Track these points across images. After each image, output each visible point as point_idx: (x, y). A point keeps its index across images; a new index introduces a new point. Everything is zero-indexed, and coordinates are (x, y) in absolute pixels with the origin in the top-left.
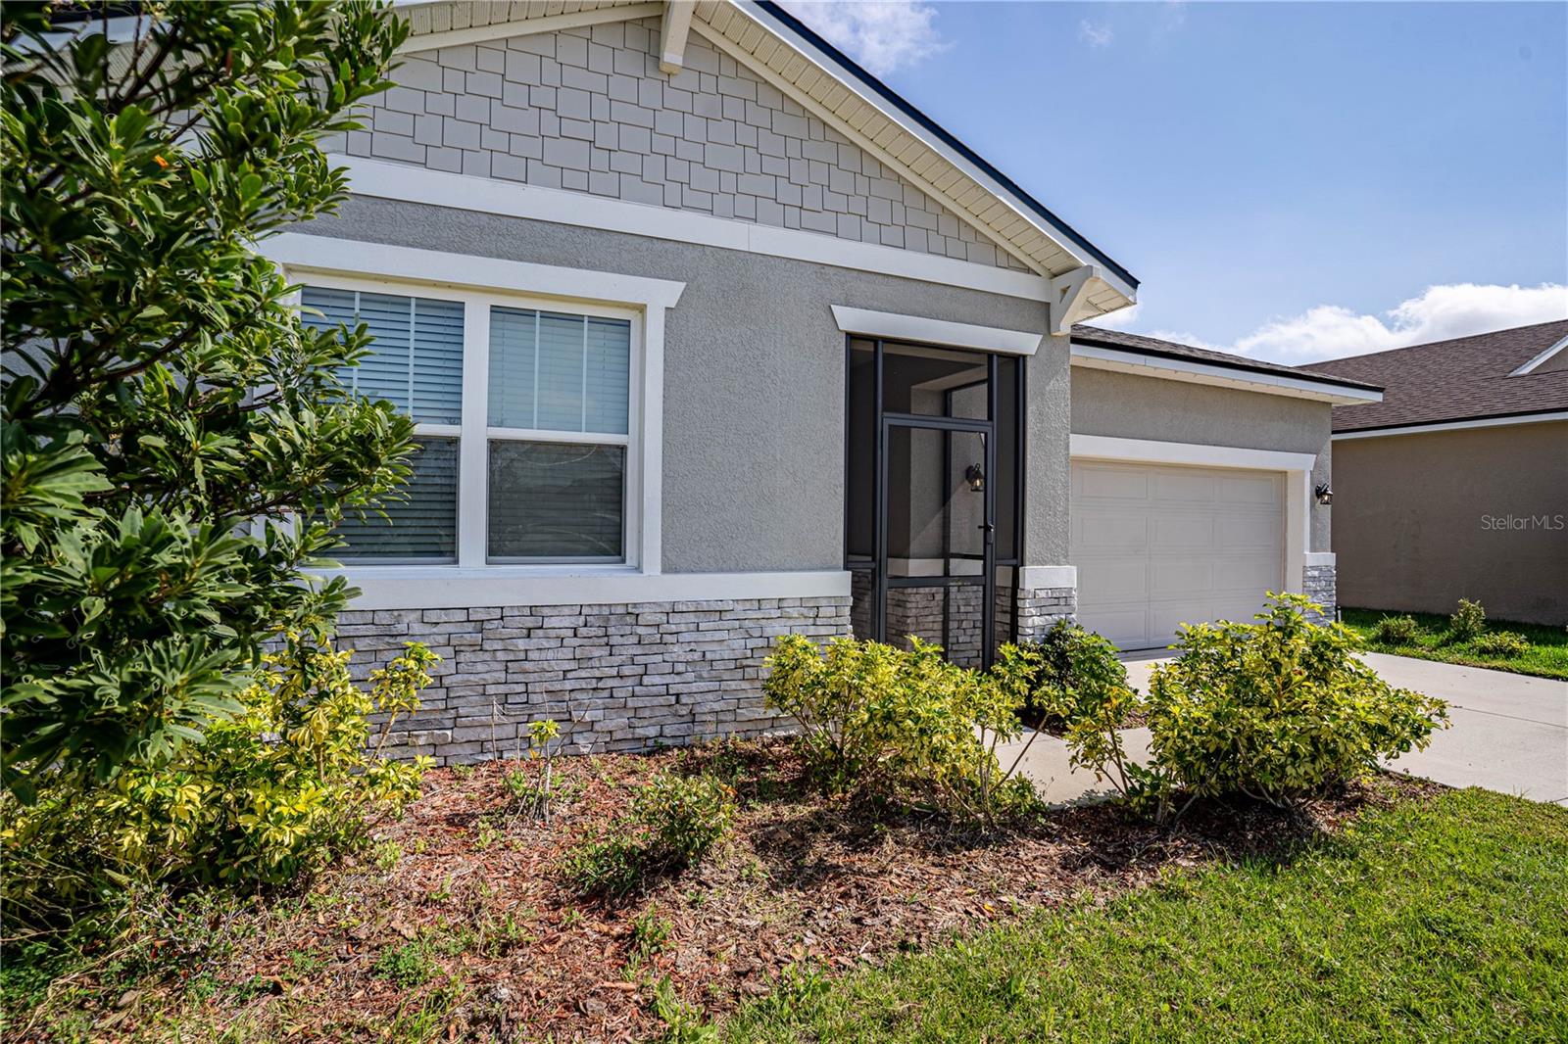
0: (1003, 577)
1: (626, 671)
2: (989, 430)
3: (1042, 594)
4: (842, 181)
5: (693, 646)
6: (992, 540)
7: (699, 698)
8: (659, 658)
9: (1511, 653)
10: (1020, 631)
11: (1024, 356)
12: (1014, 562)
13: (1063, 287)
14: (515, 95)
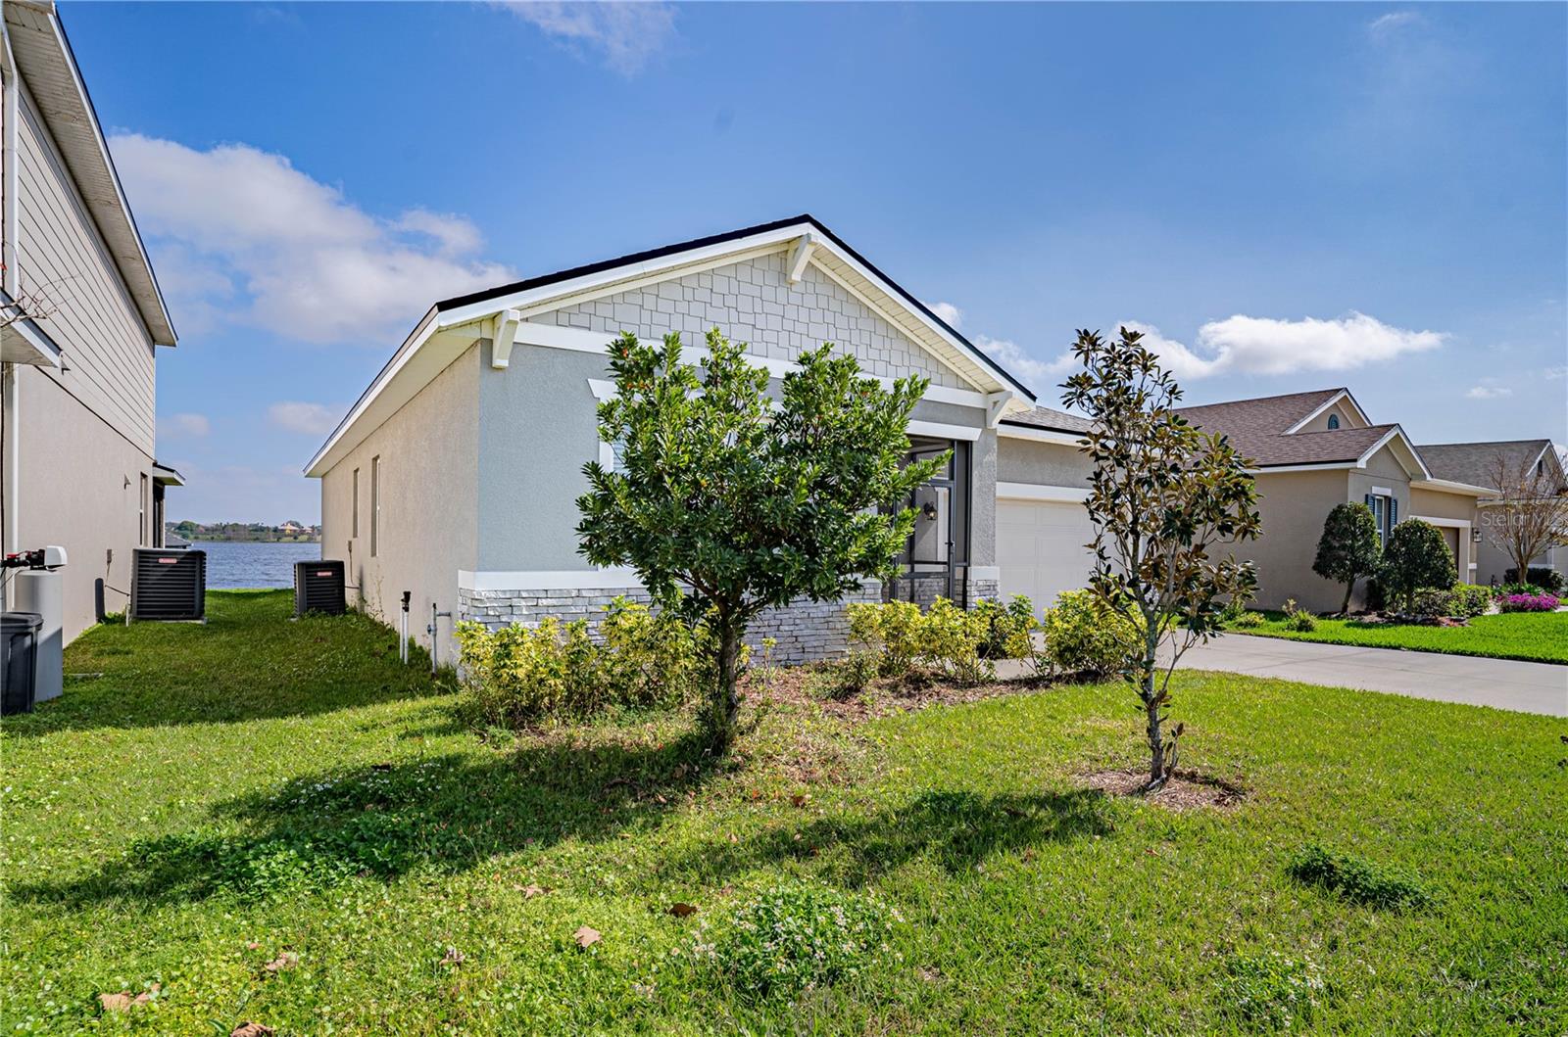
0: (959, 574)
1: (772, 623)
2: (952, 486)
3: (980, 583)
4: (877, 342)
5: (804, 610)
6: (953, 551)
7: (807, 639)
8: (787, 616)
9: (1254, 625)
10: (968, 605)
11: (971, 442)
12: (965, 564)
13: (995, 400)
14: (717, 300)
